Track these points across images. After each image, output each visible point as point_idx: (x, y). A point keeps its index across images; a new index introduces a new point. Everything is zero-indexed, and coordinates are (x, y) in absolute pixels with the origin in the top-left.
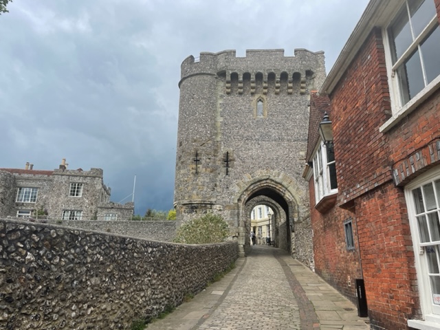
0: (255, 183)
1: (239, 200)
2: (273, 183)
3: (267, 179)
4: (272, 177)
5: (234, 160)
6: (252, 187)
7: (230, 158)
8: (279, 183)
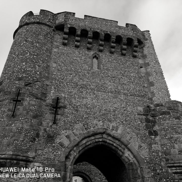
0: (89, 137)
1: (67, 157)
2: (110, 138)
3: (104, 133)
4: (109, 132)
5: (65, 107)
6: (84, 142)
7: (61, 104)
8: (117, 139)
